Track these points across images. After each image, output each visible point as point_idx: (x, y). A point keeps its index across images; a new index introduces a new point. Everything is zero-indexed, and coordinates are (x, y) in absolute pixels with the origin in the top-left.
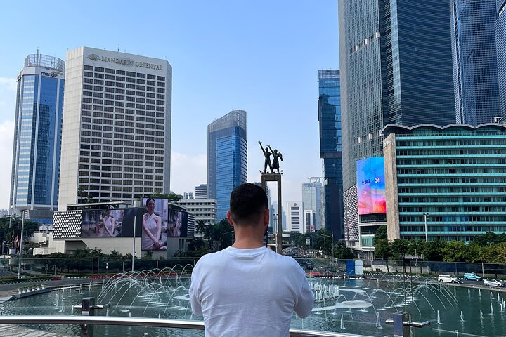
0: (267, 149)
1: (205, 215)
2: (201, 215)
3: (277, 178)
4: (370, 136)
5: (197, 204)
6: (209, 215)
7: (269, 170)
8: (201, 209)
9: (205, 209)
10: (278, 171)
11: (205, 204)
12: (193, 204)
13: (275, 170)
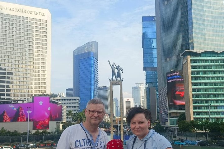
0: (113, 65)
1: (73, 107)
2: (70, 107)
3: (119, 83)
4: (174, 58)
5: (68, 100)
6: (75, 107)
7: (114, 78)
8: (70, 103)
9: (73, 103)
10: (120, 79)
11: (73, 100)
12: (65, 100)
13: (118, 78)
